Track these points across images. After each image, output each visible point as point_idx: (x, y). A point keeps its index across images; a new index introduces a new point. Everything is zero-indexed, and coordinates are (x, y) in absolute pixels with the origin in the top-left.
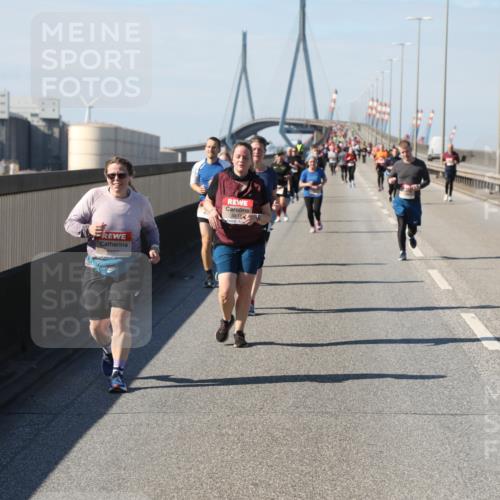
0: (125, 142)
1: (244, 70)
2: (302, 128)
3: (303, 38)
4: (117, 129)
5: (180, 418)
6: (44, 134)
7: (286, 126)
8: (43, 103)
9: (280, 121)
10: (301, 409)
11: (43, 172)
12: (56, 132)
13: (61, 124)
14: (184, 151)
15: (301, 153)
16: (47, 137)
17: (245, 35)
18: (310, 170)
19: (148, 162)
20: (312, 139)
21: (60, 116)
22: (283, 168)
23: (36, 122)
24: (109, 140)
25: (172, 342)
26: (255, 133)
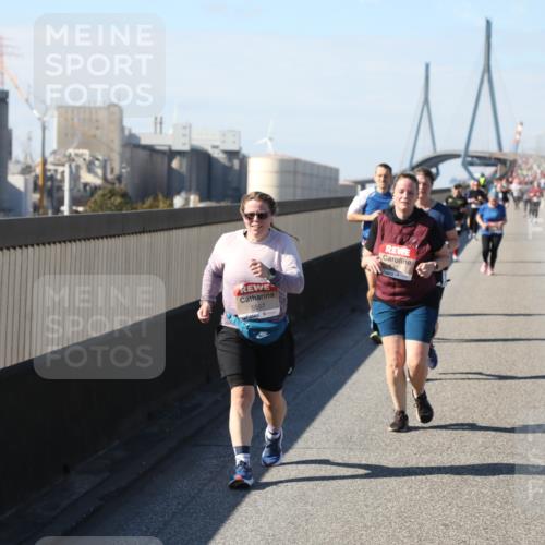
0: (304, 174)
1: (426, 101)
2: (485, 160)
3: (488, 69)
4: (296, 162)
5: (367, 455)
6: (225, 167)
7: (469, 159)
8: (224, 135)
9: (463, 153)
10: (491, 450)
11: (223, 204)
12: (236, 163)
13: (241, 157)
14: (363, 184)
15: (483, 186)
16: (227, 169)
17: (427, 66)
18: (490, 205)
19: (326, 195)
20: (496, 172)
21: (241, 148)
22: (459, 202)
23: (217, 154)
24: (289, 172)
25: (355, 377)
26: (436, 166)
